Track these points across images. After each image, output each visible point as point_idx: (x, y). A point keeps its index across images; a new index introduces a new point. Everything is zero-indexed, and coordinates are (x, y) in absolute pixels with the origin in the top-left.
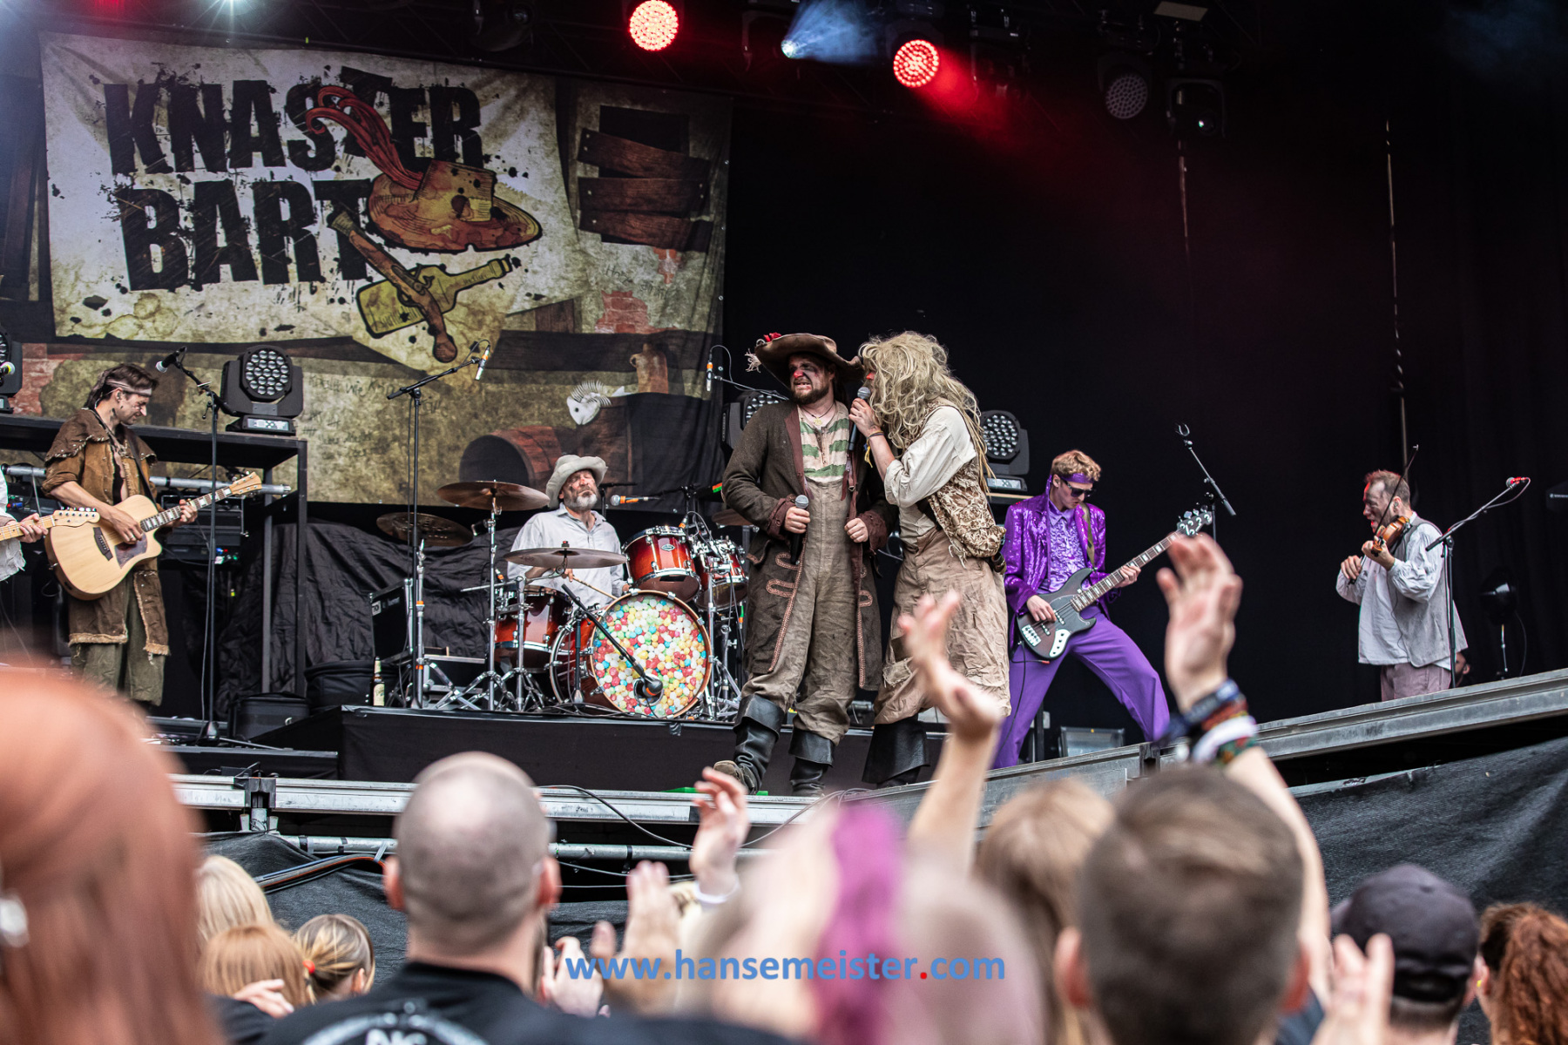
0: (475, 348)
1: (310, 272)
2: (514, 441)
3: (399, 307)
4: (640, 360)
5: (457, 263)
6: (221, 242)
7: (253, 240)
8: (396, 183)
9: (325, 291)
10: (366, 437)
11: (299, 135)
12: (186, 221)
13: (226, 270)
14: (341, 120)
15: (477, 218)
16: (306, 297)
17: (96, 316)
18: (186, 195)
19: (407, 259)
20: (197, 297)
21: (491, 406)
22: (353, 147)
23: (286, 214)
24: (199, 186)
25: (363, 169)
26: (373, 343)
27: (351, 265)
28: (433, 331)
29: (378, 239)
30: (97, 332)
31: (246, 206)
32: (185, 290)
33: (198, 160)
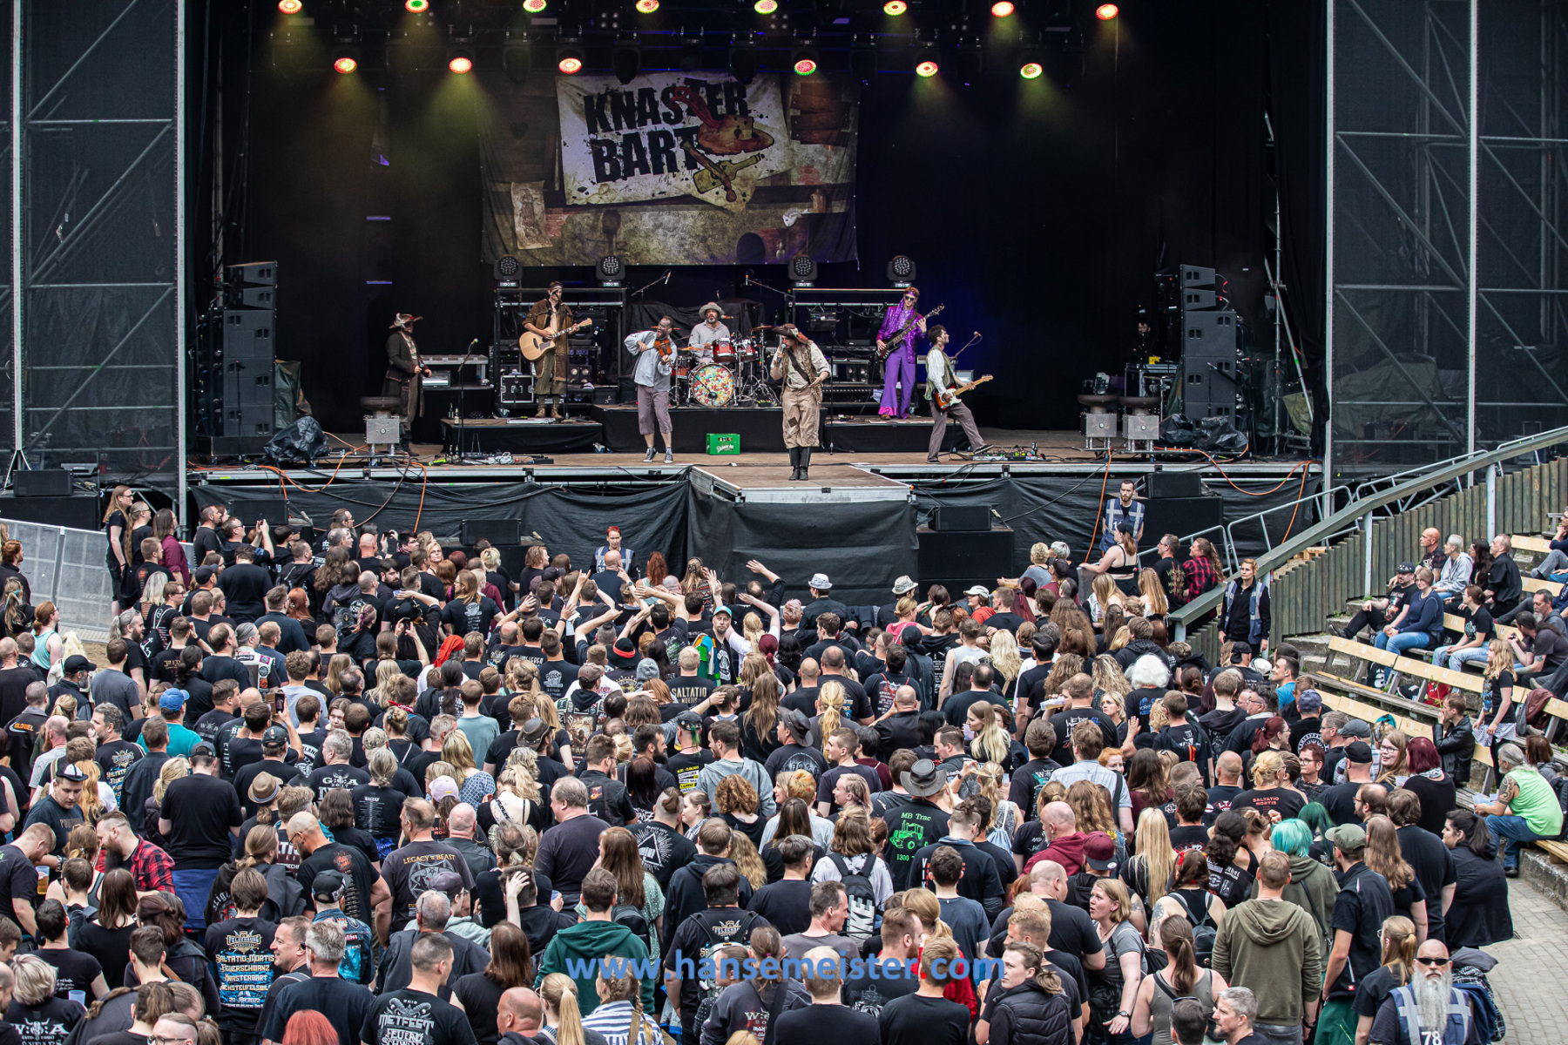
0: (744, 195)
1: (673, 168)
2: (761, 235)
3: (712, 180)
4: (815, 197)
5: (736, 159)
6: (635, 159)
7: (648, 157)
8: (709, 126)
9: (680, 176)
10: (697, 236)
11: (667, 110)
12: (619, 151)
13: (637, 170)
14: (685, 101)
15: (745, 138)
16: (671, 179)
17: (583, 195)
18: (619, 140)
19: (715, 159)
20: (625, 183)
21: (751, 219)
22: (690, 113)
23: (662, 145)
24: (625, 136)
25: (695, 122)
26: (700, 196)
27: (690, 164)
28: (726, 189)
29: (702, 151)
30: (583, 202)
31: (645, 143)
32: (620, 180)
33: (624, 124)
